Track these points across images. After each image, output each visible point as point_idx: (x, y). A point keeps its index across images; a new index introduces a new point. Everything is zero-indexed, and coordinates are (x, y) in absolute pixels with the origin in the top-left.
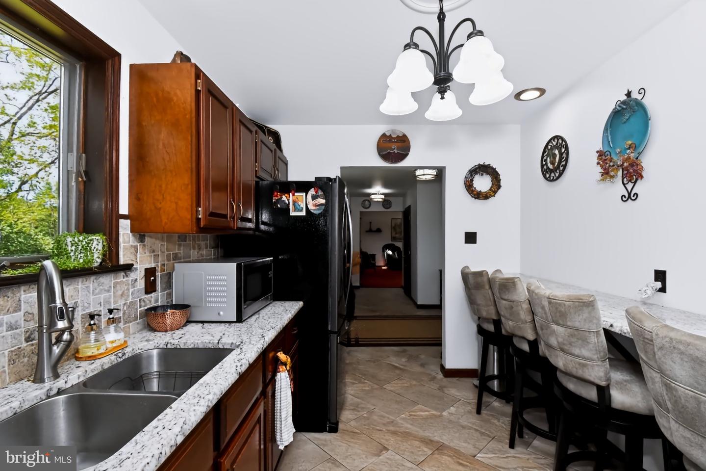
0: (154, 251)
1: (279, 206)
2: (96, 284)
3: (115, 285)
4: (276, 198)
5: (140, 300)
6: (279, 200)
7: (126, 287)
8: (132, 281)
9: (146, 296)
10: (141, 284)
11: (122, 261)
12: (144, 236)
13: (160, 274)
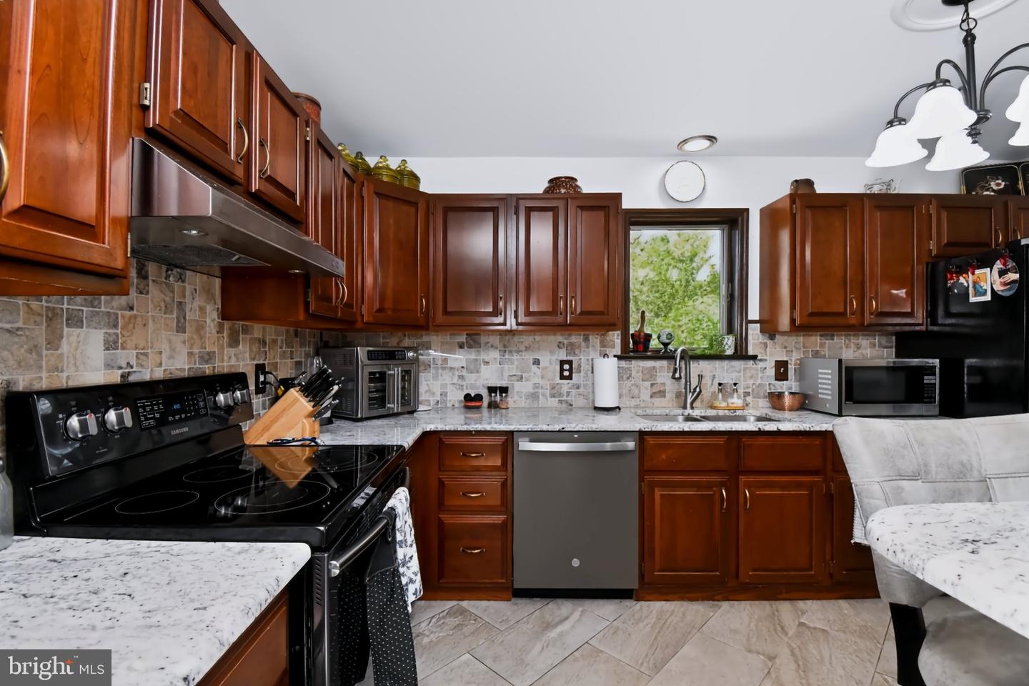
0: (786, 348)
1: (956, 291)
2: (729, 366)
3: (745, 369)
4: (952, 281)
5: (769, 384)
6: (956, 284)
7: (755, 372)
8: (761, 368)
9: (777, 382)
10: (772, 372)
11: (751, 352)
12: (775, 335)
13: (793, 367)
